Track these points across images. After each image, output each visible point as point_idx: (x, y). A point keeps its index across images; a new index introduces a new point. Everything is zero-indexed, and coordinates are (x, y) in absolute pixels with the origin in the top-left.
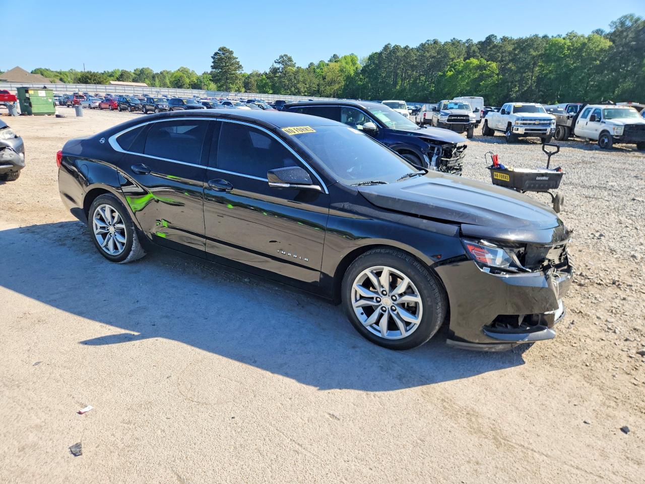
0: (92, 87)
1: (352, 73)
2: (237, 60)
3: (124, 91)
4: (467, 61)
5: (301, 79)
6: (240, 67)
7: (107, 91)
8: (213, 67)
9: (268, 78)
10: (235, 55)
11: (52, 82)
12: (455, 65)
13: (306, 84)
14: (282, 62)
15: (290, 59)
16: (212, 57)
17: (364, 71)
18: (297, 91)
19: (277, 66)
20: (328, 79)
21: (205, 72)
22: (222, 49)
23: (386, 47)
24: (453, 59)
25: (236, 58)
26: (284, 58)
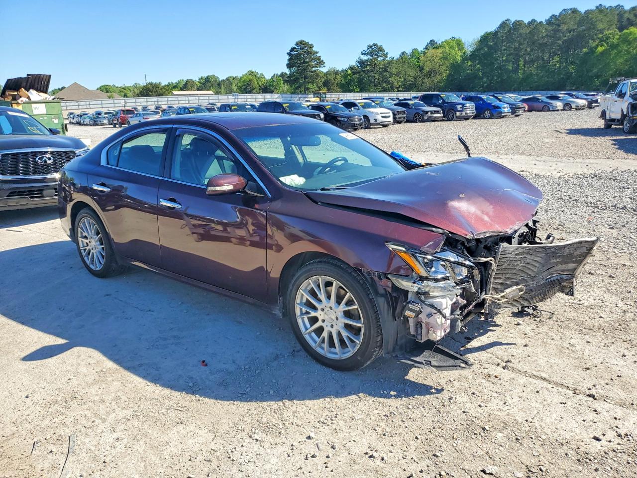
0: (152, 100)
1: (459, 59)
2: (318, 55)
3: (187, 102)
4: (625, 31)
5: (394, 71)
6: (321, 63)
7: (169, 103)
8: (289, 66)
9: (354, 73)
10: (315, 49)
11: (109, 98)
12: (608, 38)
13: (400, 78)
14: (372, 53)
15: (381, 49)
16: (288, 53)
17: (473, 56)
18: (389, 86)
19: (365, 58)
20: (426, 69)
21: (274, 75)
22: (301, 43)
23: (504, 25)
24: (601, 31)
25: (317, 53)
26: (373, 47)
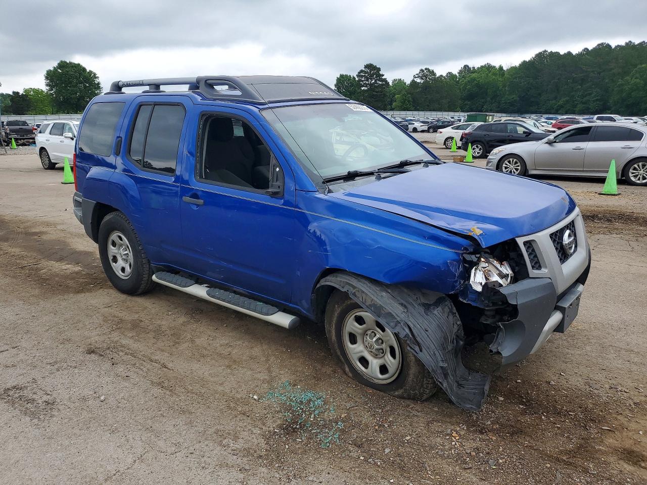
1: (500, 84)
2: (383, 77)
10: (381, 73)
14: (423, 76)
15: (433, 73)
16: (357, 75)
19: (418, 80)
22: (369, 66)
25: (383, 75)
26: (425, 71)
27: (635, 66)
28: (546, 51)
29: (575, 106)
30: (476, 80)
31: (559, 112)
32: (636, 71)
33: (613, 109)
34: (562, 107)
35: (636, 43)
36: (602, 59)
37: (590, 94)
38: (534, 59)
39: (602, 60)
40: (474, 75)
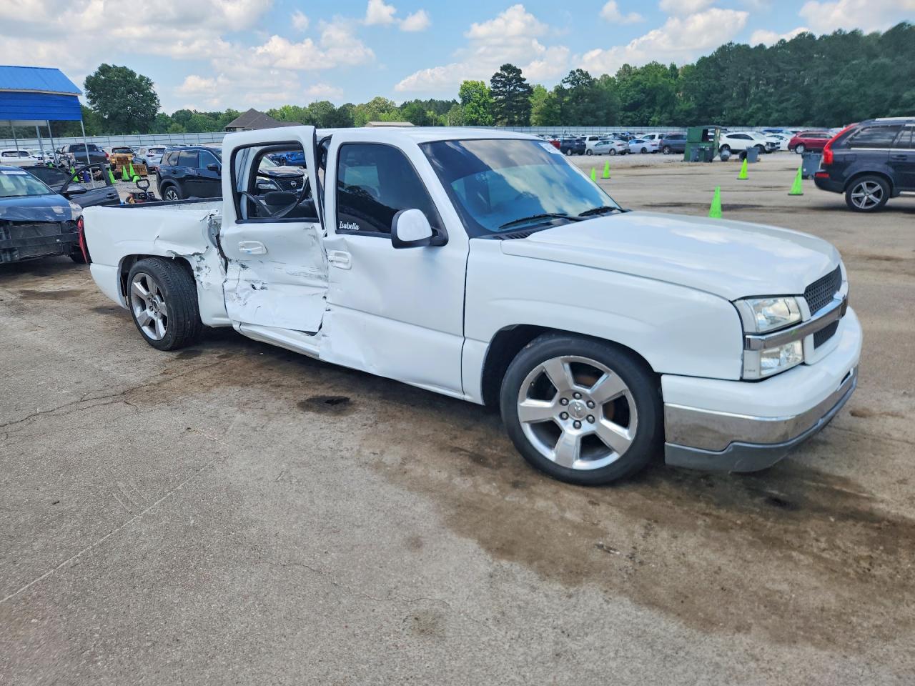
6: (530, 92)
14: (574, 81)
15: (586, 75)
16: (491, 80)
19: (567, 86)
22: (507, 68)
26: (577, 74)
27: (847, 62)
28: (731, 43)
29: (769, 115)
30: (641, 83)
31: (747, 124)
32: (848, 69)
33: (816, 119)
34: (751, 116)
35: (848, 32)
36: (805, 53)
37: (788, 100)
38: (716, 54)
39: (803, 56)
40: (638, 77)
